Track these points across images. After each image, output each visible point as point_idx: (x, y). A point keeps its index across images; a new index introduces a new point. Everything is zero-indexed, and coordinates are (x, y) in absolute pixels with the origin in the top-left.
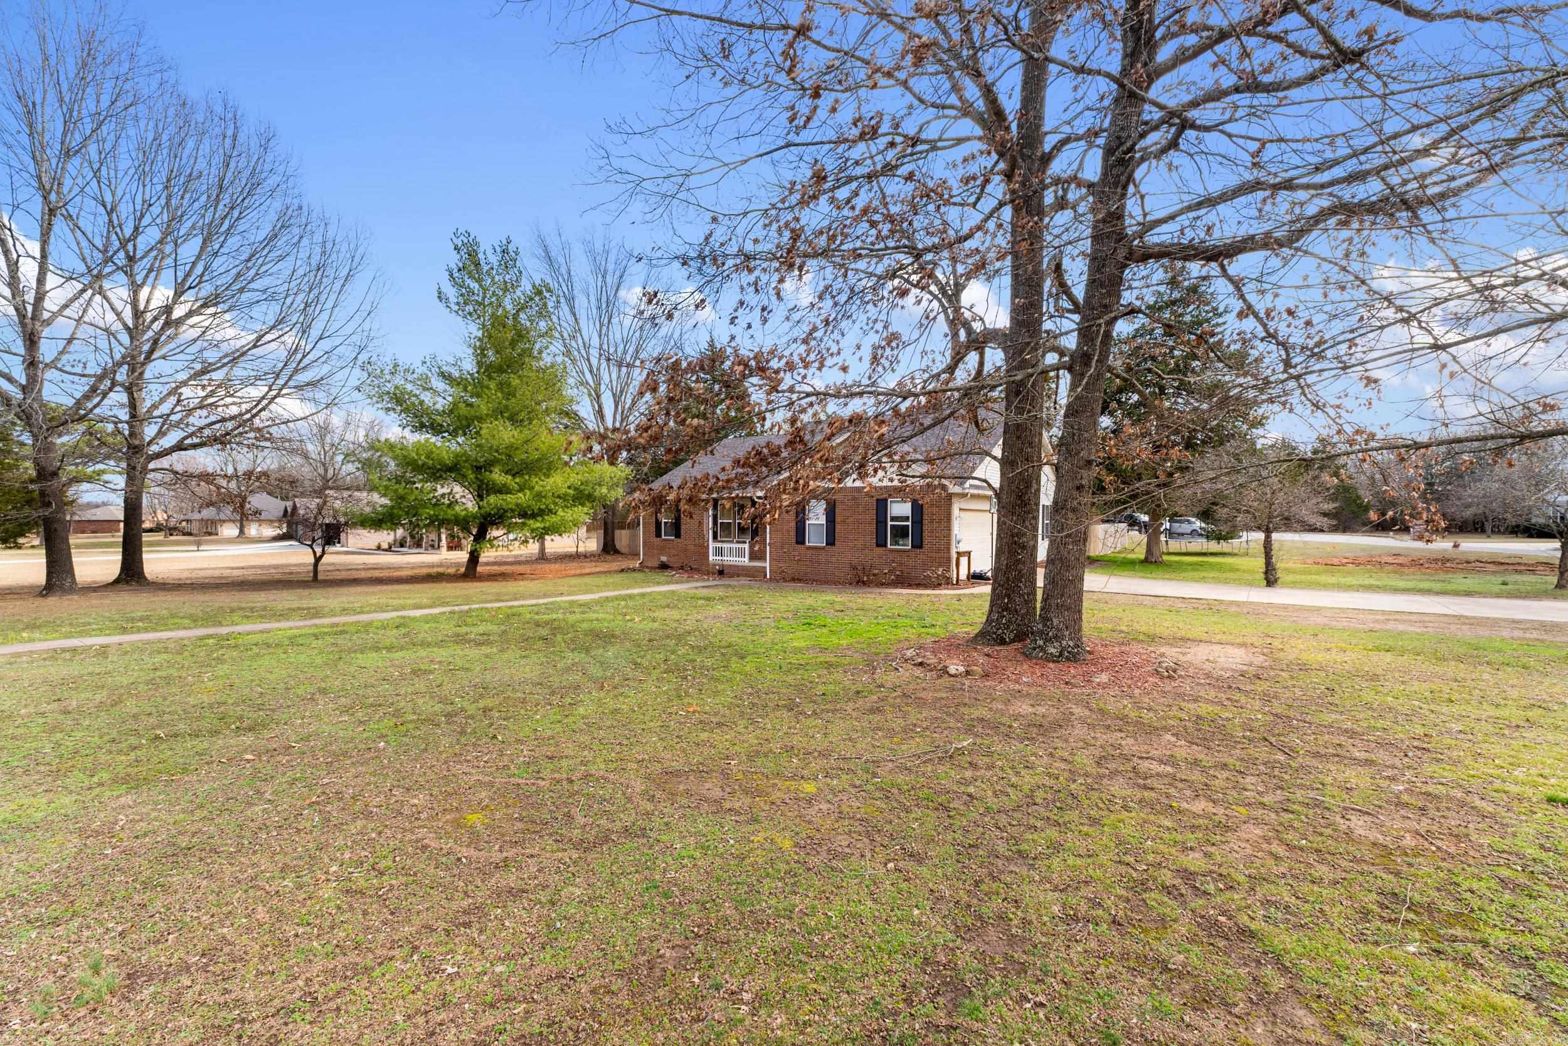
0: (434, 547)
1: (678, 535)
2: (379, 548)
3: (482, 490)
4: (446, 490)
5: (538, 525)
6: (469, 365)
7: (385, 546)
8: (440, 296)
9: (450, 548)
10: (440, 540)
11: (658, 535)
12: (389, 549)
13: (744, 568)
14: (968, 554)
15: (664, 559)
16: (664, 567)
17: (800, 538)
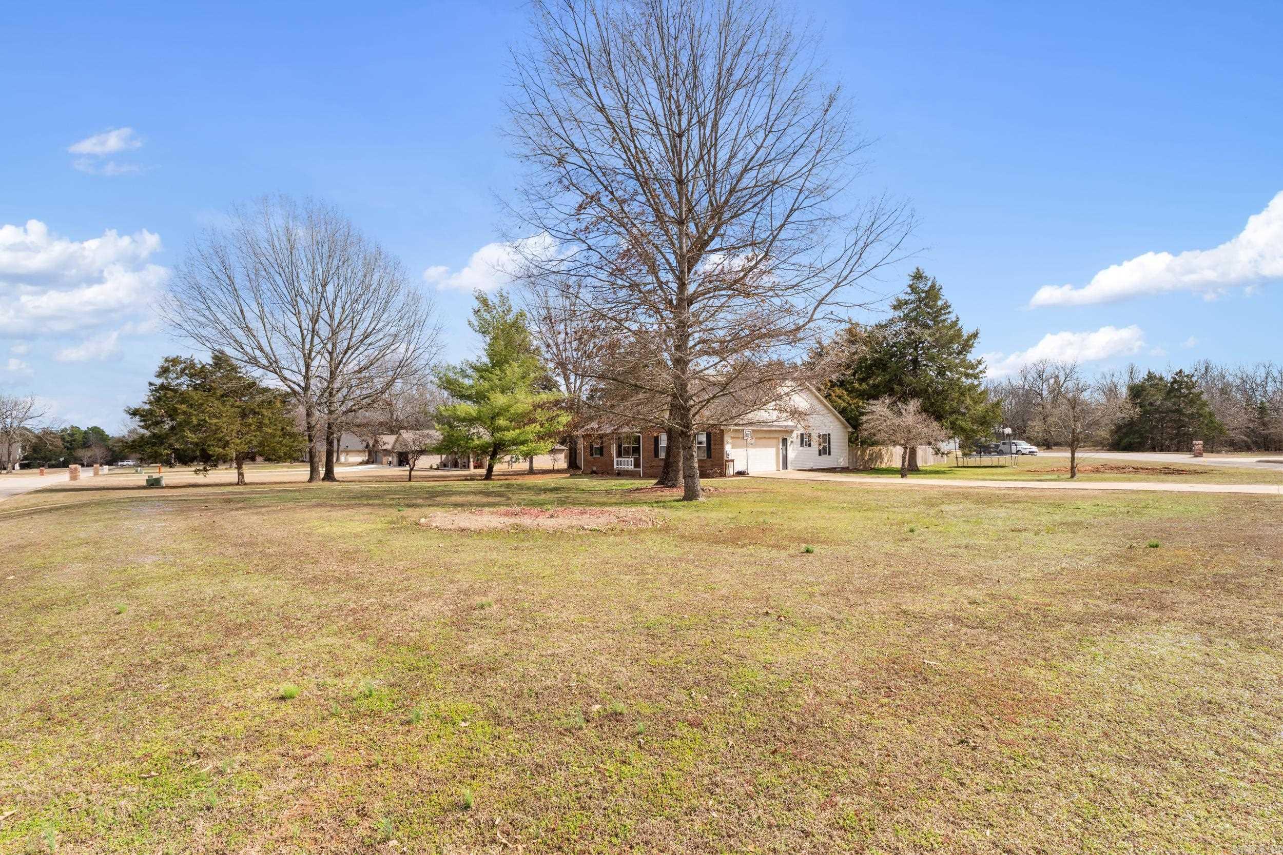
0: (466, 466)
1: (602, 454)
2: (431, 468)
3: (495, 430)
4: (475, 431)
5: (525, 449)
6: (486, 360)
7: (435, 466)
8: (470, 323)
9: (475, 467)
10: (469, 462)
11: (592, 455)
12: (438, 469)
13: (632, 471)
14: (733, 461)
15: (595, 469)
16: (593, 472)
17: (657, 454)
